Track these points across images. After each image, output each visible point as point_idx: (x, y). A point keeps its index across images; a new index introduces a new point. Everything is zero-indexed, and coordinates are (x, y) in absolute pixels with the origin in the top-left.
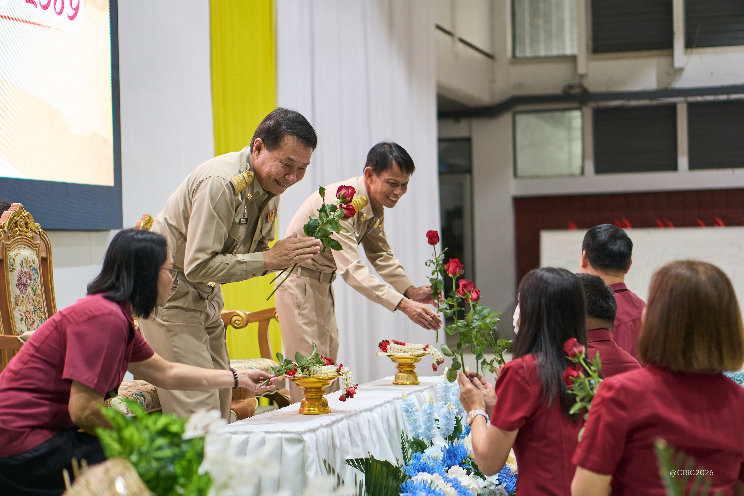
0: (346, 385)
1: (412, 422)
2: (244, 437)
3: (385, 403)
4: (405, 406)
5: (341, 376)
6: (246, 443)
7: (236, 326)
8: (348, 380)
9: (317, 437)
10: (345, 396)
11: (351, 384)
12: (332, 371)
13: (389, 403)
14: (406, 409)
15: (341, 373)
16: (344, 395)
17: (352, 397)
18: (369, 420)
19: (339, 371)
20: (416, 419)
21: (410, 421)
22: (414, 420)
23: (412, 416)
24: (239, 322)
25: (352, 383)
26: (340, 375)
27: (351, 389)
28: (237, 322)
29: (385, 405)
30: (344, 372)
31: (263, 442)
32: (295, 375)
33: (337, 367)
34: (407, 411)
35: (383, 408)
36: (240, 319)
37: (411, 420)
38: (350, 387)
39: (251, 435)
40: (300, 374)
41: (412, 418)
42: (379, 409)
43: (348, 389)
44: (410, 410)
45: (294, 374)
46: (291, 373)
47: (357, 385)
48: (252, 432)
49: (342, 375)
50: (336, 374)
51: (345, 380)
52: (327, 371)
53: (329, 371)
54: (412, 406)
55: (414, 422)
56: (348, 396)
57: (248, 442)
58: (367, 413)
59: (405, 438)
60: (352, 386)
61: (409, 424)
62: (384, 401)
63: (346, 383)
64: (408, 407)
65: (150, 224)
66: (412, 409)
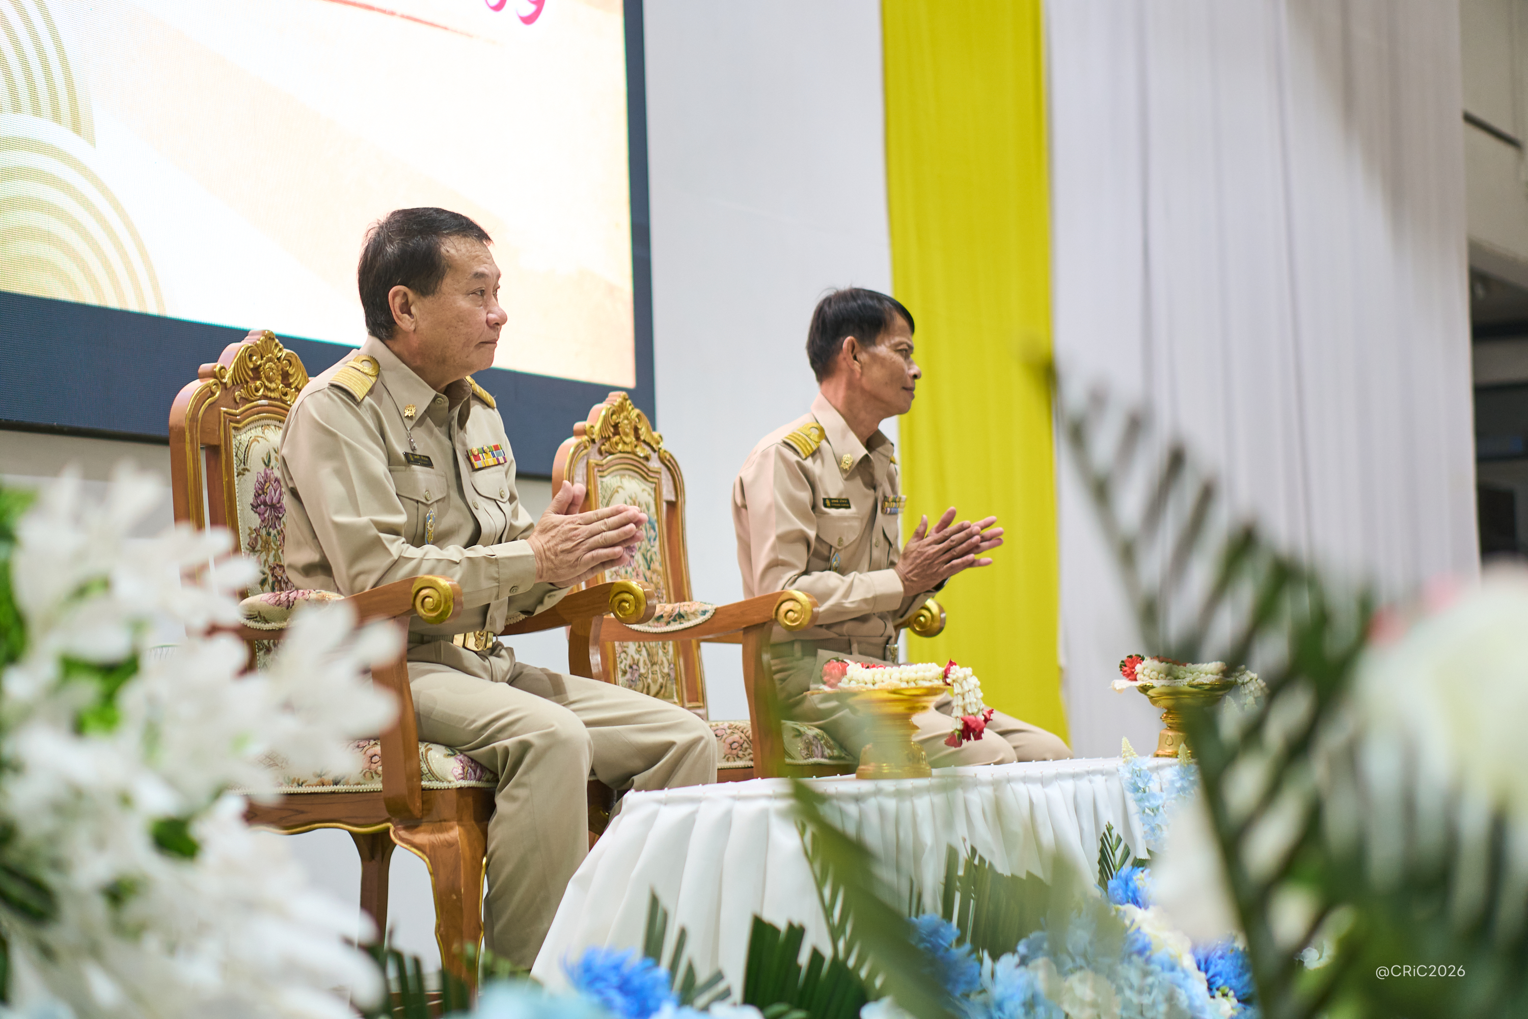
0: (961, 710)
1: (1148, 815)
2: (684, 810)
3: (1088, 773)
4: (1128, 775)
5: (948, 687)
6: (688, 823)
7: (789, 624)
8: (967, 695)
9: (861, 813)
10: (959, 735)
11: (973, 706)
12: (929, 675)
13: (1103, 775)
14: (1132, 784)
15: (948, 681)
16: (957, 733)
17: (978, 737)
18: (1035, 800)
19: (945, 676)
20: (1158, 808)
21: (1144, 812)
22: (1153, 811)
23: (1149, 801)
24: (796, 615)
25: (976, 704)
26: (949, 685)
27: (972, 717)
28: (790, 614)
29: (1091, 777)
30: (958, 678)
31: (726, 821)
32: (840, 685)
33: (943, 669)
34: (1136, 789)
35: (1084, 784)
36: (798, 607)
37: (1147, 811)
38: (970, 711)
39: (703, 805)
40: (853, 682)
41: (1147, 804)
42: (1069, 785)
43: (967, 716)
44: (1141, 785)
45: (840, 682)
46: (833, 681)
47: (991, 712)
48: (706, 799)
49: (953, 686)
50: (940, 683)
51: (960, 698)
52: (913, 676)
53: (920, 674)
54: (1146, 776)
55: (1152, 814)
56: (966, 734)
57: (694, 822)
58: (1030, 786)
59: (1114, 841)
60: (975, 710)
61: (1141, 819)
62: (1087, 769)
63: (961, 703)
64: (1138, 779)
65: (625, 413)
66: (1146, 784)
